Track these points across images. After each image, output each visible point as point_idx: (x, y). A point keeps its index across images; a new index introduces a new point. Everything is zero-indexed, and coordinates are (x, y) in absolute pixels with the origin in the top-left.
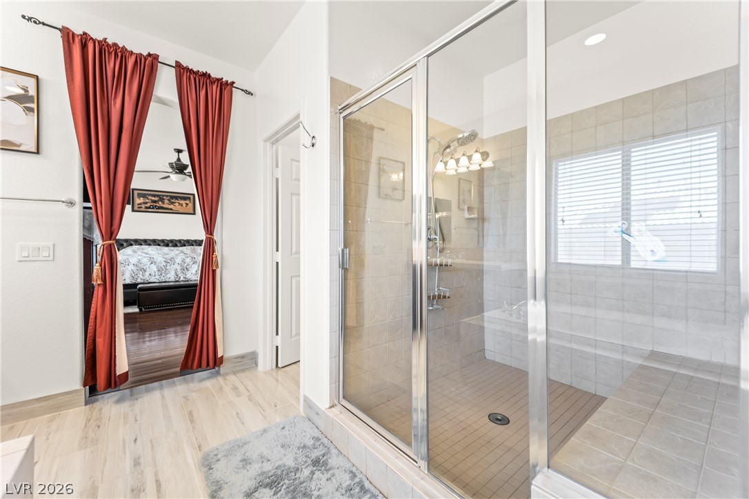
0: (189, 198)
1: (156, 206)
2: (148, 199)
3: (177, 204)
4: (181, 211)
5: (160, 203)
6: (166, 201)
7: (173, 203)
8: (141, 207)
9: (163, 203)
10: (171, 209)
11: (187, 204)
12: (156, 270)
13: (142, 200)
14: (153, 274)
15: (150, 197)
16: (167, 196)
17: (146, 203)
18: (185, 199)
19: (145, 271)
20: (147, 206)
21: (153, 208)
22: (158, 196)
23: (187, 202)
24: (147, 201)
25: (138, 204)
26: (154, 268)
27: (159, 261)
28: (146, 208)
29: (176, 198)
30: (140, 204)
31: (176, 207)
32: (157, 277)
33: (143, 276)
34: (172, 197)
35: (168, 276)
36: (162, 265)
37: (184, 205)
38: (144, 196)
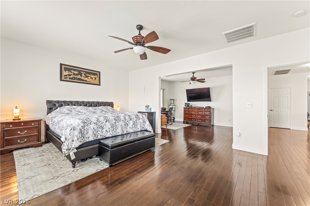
0: (97, 74)
1: (76, 78)
2: (71, 72)
3: (90, 78)
4: (92, 83)
5: (79, 76)
6: (83, 75)
7: (87, 77)
8: (67, 78)
9: (81, 76)
10: (86, 81)
11: (95, 78)
12: (110, 126)
13: (67, 73)
14: (108, 130)
15: (72, 71)
16: (84, 72)
17: (70, 75)
18: (94, 74)
19: (103, 128)
20: (71, 77)
21: (75, 79)
22: (78, 71)
23: (96, 77)
24: (71, 74)
25: (65, 76)
26: (108, 125)
27: (111, 120)
28: (70, 78)
29: (89, 73)
30: (66, 75)
31: (89, 80)
32: (111, 133)
33: (102, 132)
34: (87, 73)
35: (118, 131)
36: (113, 122)
37: (94, 79)
38: (69, 70)
